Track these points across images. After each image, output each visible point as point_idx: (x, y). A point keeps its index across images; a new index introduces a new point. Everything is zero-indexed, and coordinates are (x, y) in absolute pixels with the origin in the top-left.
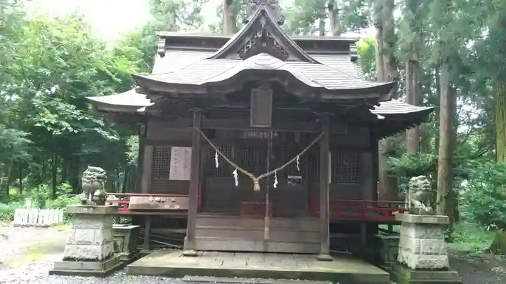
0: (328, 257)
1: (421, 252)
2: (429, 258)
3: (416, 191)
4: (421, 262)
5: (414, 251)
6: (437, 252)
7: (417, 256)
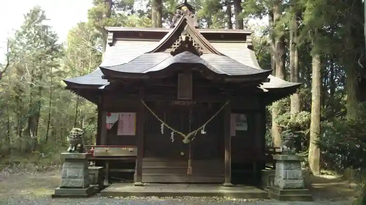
0: (230, 184)
1: (288, 178)
2: (292, 182)
3: (285, 140)
4: (287, 185)
5: (283, 177)
6: (296, 177)
7: (285, 181)
